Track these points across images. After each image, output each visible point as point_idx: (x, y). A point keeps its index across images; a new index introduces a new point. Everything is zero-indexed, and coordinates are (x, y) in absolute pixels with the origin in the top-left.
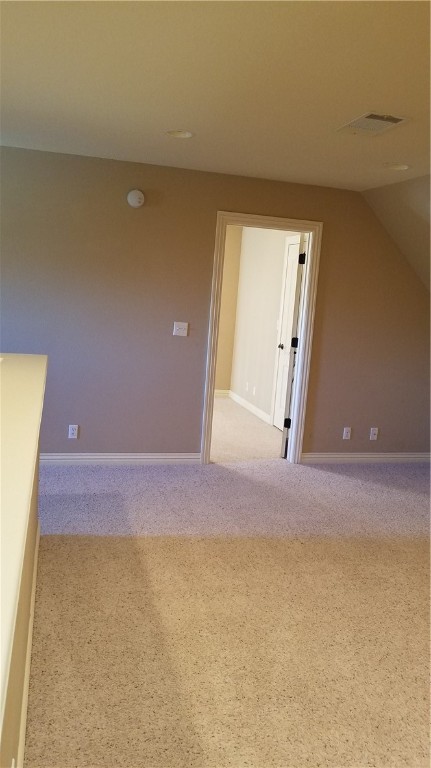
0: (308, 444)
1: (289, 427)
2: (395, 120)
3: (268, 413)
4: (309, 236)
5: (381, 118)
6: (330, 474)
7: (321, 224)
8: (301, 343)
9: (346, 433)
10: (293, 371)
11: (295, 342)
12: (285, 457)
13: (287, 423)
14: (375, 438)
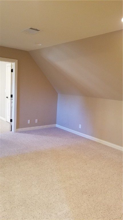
0: (18, 126)
1: (12, 122)
2: (38, 30)
3: (5, 118)
4: (14, 64)
5: (34, 29)
6: (25, 134)
7: (17, 60)
8: (13, 96)
9: (29, 122)
10: (12, 105)
11: (12, 96)
12: (11, 131)
13: (11, 120)
14: (37, 122)
